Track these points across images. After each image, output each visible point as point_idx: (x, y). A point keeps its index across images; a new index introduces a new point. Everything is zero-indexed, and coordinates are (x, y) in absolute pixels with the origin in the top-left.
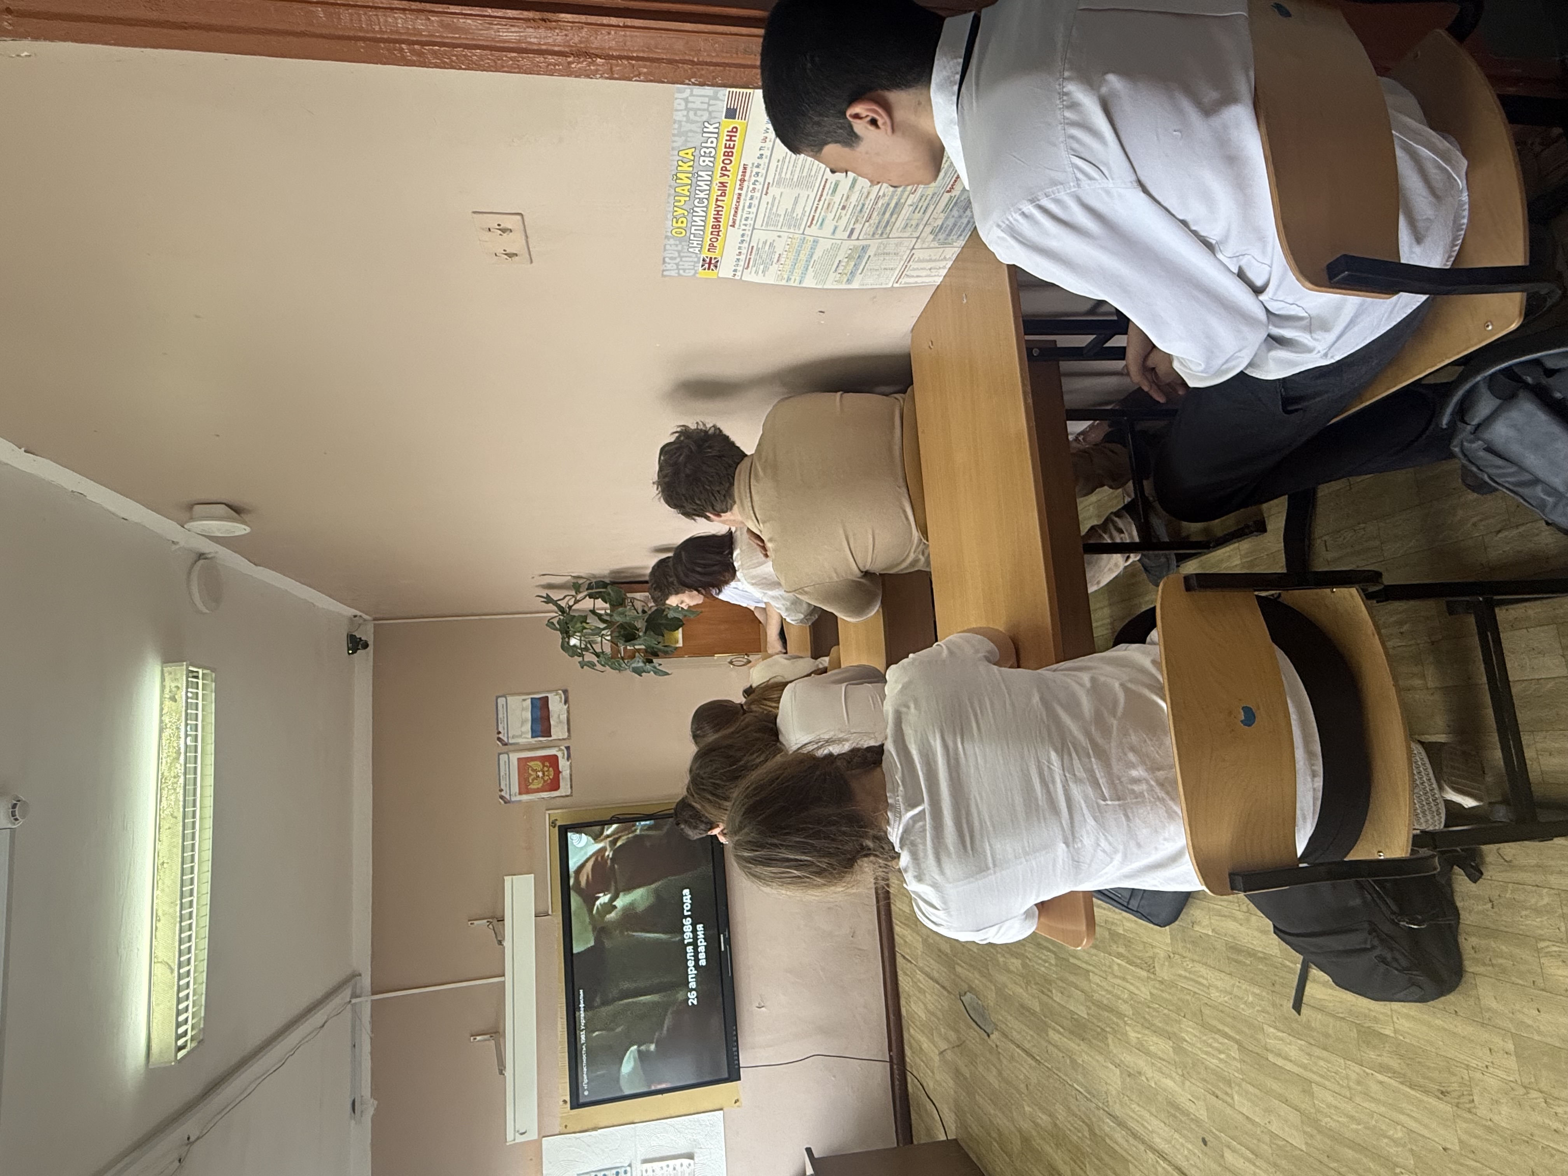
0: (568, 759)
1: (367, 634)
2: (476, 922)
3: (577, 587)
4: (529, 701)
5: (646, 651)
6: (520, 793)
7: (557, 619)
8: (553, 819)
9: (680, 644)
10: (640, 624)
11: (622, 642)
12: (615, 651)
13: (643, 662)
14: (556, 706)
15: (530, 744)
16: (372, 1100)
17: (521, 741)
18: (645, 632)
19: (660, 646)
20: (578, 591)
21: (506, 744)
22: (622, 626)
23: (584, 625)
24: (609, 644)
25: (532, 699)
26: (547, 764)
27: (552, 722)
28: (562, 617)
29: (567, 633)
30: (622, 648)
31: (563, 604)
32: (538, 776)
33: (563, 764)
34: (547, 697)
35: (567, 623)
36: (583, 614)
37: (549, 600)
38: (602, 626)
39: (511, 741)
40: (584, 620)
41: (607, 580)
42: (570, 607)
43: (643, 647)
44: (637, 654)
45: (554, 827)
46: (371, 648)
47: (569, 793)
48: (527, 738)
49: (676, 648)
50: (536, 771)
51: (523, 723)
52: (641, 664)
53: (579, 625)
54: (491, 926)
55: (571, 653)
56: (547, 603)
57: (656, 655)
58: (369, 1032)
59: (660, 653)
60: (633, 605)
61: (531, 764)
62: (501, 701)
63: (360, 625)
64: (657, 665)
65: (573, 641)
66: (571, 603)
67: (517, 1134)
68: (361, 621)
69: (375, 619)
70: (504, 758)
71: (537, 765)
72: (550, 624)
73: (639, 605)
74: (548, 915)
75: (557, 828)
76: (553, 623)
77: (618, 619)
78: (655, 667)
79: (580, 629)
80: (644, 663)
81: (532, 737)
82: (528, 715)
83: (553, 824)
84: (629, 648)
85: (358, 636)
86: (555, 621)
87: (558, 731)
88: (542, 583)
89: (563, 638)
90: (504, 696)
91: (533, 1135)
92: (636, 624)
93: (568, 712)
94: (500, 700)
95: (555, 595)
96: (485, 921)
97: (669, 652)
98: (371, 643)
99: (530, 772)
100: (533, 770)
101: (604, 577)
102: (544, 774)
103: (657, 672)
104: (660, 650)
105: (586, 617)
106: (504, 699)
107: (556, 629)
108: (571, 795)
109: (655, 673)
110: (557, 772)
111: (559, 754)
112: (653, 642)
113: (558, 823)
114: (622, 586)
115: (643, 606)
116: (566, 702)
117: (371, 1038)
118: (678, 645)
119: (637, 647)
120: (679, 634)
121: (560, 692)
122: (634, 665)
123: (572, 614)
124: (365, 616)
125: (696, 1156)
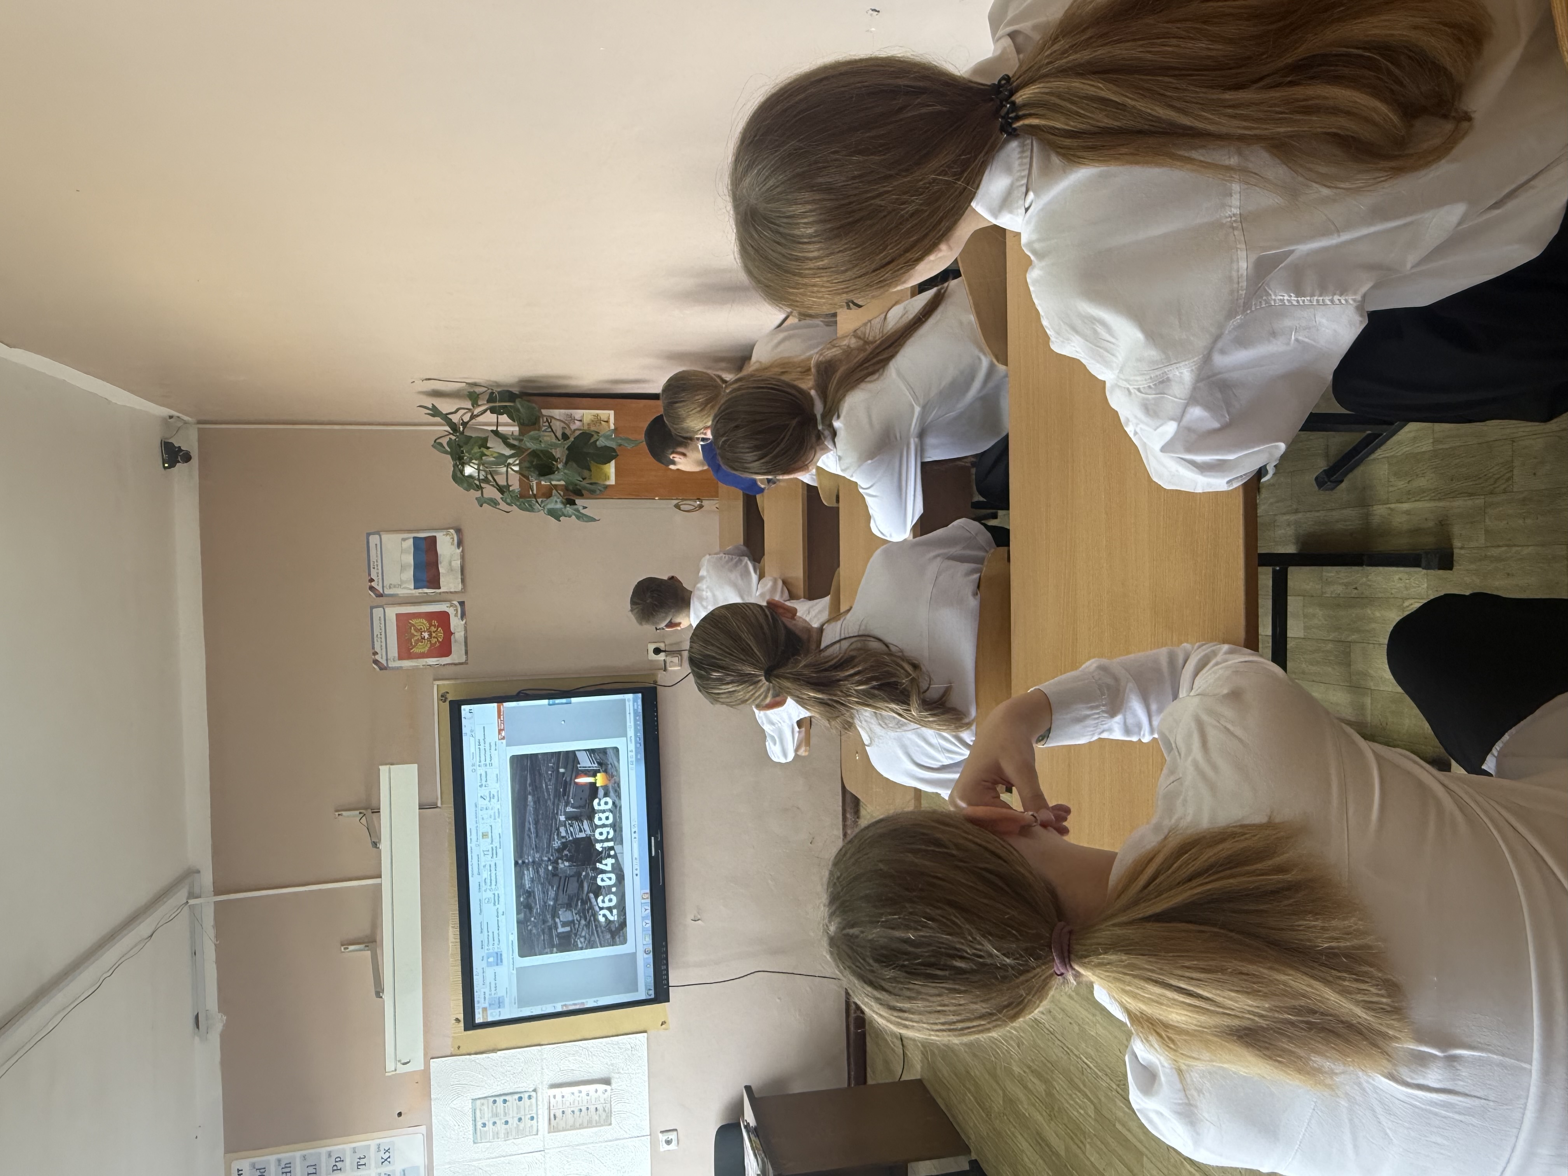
0: (462, 618)
1: (188, 441)
2: (344, 813)
3: (474, 398)
4: (411, 541)
5: (566, 488)
6: (400, 658)
7: (447, 439)
8: (442, 691)
9: (612, 481)
10: (559, 453)
11: (534, 475)
12: (525, 485)
13: (562, 503)
14: (446, 547)
15: (412, 596)
16: (220, 1015)
17: (400, 592)
18: (566, 463)
19: (584, 483)
20: (475, 404)
21: (381, 595)
22: (534, 454)
23: (483, 449)
24: (518, 476)
25: (414, 538)
26: (435, 622)
27: (441, 570)
28: (453, 438)
29: (460, 460)
30: (534, 484)
31: (455, 418)
32: (424, 638)
33: (456, 623)
34: (435, 537)
35: (460, 447)
36: (482, 435)
37: (435, 412)
38: (508, 452)
39: (387, 592)
40: (483, 443)
41: (516, 390)
42: (465, 424)
43: (563, 483)
44: (554, 492)
45: (445, 701)
46: (195, 461)
47: (463, 660)
48: (408, 588)
49: (607, 487)
50: (420, 631)
51: (403, 568)
52: (559, 506)
53: (476, 450)
54: (364, 820)
55: (465, 485)
56: (433, 415)
57: (579, 493)
58: (213, 938)
59: (584, 492)
60: (550, 427)
61: (413, 622)
62: (374, 540)
63: (179, 429)
64: (581, 508)
65: (469, 470)
66: (466, 418)
67: (399, 1065)
68: (180, 424)
69: (199, 422)
70: (378, 613)
71: (423, 623)
72: (437, 445)
73: (557, 426)
74: (437, 807)
75: (447, 702)
76: (441, 444)
77: (531, 445)
78: (578, 511)
79: (478, 455)
80: (565, 504)
81: (415, 588)
82: (410, 559)
83: (443, 697)
84: (543, 483)
85: (176, 445)
86: (444, 441)
87: (449, 582)
88: (425, 389)
89: (455, 466)
90: (378, 533)
91: (418, 1065)
92: (553, 452)
93: (463, 557)
94: (371, 538)
95: (446, 406)
96: (357, 812)
97: (597, 491)
98: (195, 454)
99: (413, 631)
100: (417, 630)
101: (511, 385)
102: (430, 635)
103: (581, 517)
104: (585, 488)
105: (485, 440)
106: (377, 536)
107: (446, 452)
108: (466, 663)
109: (578, 518)
110: (448, 633)
111: (451, 611)
112: (576, 478)
113: (450, 697)
114: (535, 398)
115: (563, 428)
116: (460, 544)
117: (215, 945)
118: (608, 483)
119: (554, 483)
120: (611, 469)
121: (452, 531)
122: (550, 506)
123: (468, 433)
124: (186, 418)
125: (613, 1081)
